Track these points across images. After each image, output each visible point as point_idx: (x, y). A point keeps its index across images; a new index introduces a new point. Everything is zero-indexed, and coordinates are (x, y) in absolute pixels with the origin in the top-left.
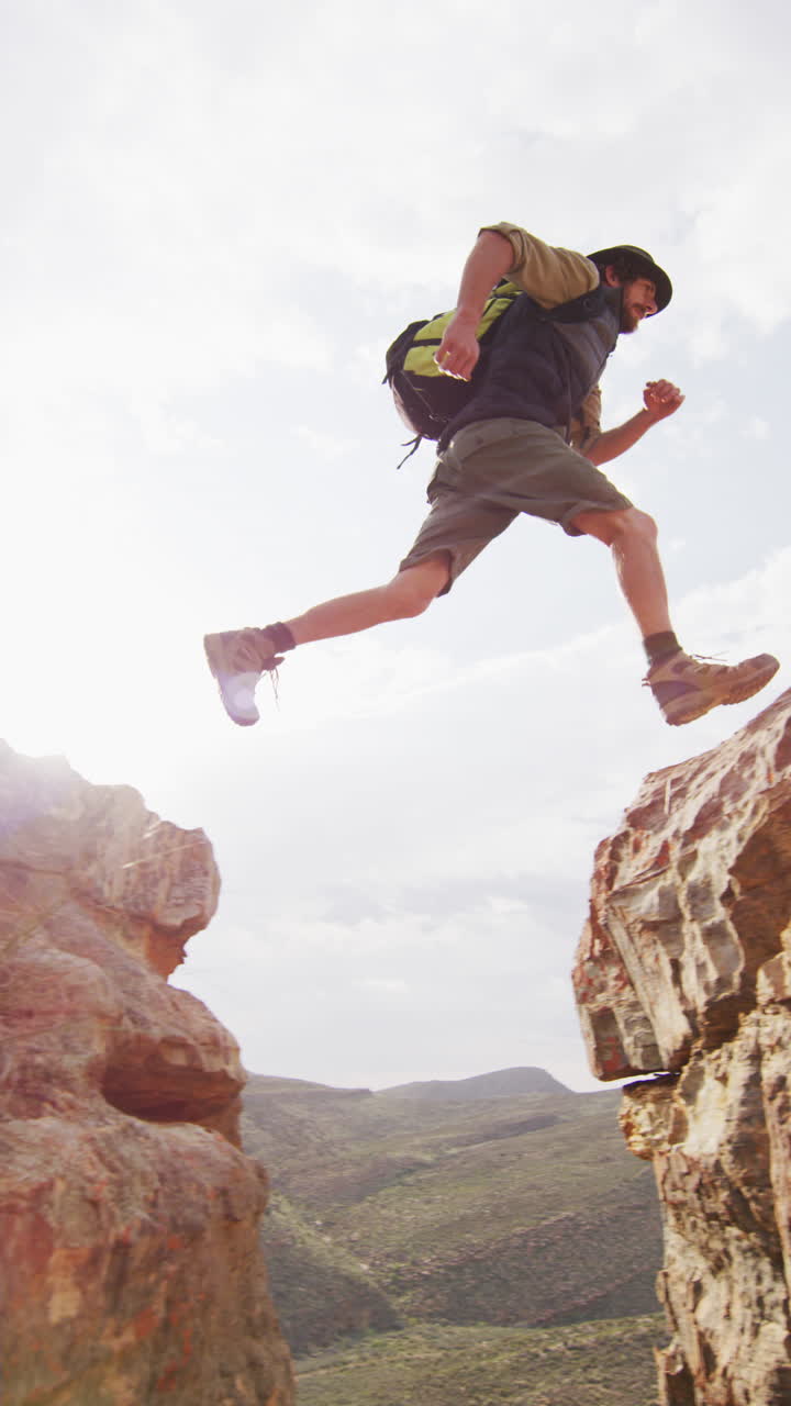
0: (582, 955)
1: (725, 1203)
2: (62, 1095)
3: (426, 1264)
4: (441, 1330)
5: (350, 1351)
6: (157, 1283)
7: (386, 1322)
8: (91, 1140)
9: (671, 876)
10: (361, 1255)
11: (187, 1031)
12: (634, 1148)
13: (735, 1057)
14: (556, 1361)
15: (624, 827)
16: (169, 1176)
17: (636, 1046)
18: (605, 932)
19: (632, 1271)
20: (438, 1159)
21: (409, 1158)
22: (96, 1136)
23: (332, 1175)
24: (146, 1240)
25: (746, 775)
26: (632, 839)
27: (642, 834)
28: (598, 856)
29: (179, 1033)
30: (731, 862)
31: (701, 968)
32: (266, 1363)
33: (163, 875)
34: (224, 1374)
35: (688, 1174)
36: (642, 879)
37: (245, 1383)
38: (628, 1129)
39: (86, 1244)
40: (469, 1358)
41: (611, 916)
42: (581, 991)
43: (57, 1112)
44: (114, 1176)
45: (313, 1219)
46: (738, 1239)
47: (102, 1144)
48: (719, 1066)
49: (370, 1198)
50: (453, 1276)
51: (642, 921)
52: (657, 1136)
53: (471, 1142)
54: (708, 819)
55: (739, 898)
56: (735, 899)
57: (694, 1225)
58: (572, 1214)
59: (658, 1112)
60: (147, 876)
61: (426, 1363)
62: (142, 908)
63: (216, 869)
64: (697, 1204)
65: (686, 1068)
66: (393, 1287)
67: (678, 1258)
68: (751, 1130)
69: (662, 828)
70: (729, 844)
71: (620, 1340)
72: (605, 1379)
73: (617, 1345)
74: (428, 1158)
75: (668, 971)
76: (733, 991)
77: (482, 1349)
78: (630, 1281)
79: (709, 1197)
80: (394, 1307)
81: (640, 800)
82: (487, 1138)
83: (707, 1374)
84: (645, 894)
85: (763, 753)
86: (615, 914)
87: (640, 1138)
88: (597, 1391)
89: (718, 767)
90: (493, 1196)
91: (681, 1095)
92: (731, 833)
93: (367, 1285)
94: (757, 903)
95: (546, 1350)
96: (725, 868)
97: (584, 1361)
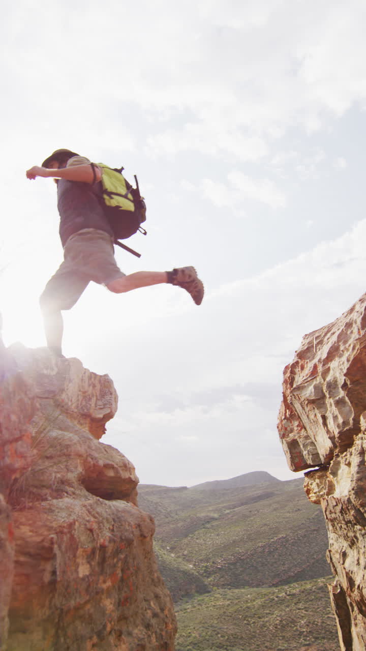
0: (281, 417)
1: (353, 515)
2: (70, 489)
3: (219, 563)
4: (229, 592)
5: (188, 604)
6: (117, 562)
7: (203, 590)
8: (85, 506)
9: (319, 379)
10: (189, 561)
11: (113, 461)
12: (311, 499)
13: (353, 454)
14: (282, 601)
15: (296, 359)
16: (116, 519)
17: (309, 455)
18: (291, 406)
19: (314, 558)
20: (220, 516)
21: (207, 516)
22: (86, 504)
23: (172, 526)
24: (112, 544)
25: (349, 332)
26: (300, 364)
27: (304, 362)
28: (285, 373)
29: (110, 463)
30: (345, 371)
31: (335, 418)
32: (162, 596)
33: (93, 396)
34: (146, 600)
35: (337, 505)
36: (306, 381)
37: (154, 604)
38: (308, 492)
39: (89, 546)
40: (242, 603)
41: (293, 399)
42: (282, 433)
43: (69, 496)
44: (96, 520)
45: (166, 546)
46: (360, 530)
47: (89, 507)
48: (346, 459)
49: (190, 535)
50: (232, 567)
51: (308, 400)
52: (321, 493)
53: (235, 507)
54: (333, 353)
55: (349, 386)
56: (348, 387)
57: (341, 527)
58: (285, 536)
59: (321, 482)
60: (86, 397)
61: (223, 606)
62: (85, 410)
63: (115, 391)
64: (341, 518)
65: (332, 462)
66: (205, 574)
67: (335, 543)
68: (362, 484)
69: (313, 358)
70: (343, 363)
71: (311, 590)
72: (305, 608)
73: (309, 592)
74: (216, 516)
75: (321, 421)
76: (350, 426)
77: (248, 599)
78: (313, 564)
79: (346, 514)
80: (206, 583)
81: (302, 347)
82: (242, 504)
83: (351, 590)
84: (308, 387)
85: (356, 323)
86: (295, 398)
87: (313, 495)
88: (302, 613)
89: (336, 330)
90: (247, 530)
91: (330, 473)
92: (344, 358)
93: (193, 574)
94: (357, 388)
95: (277, 597)
96: (342, 374)
97: (295, 600)
